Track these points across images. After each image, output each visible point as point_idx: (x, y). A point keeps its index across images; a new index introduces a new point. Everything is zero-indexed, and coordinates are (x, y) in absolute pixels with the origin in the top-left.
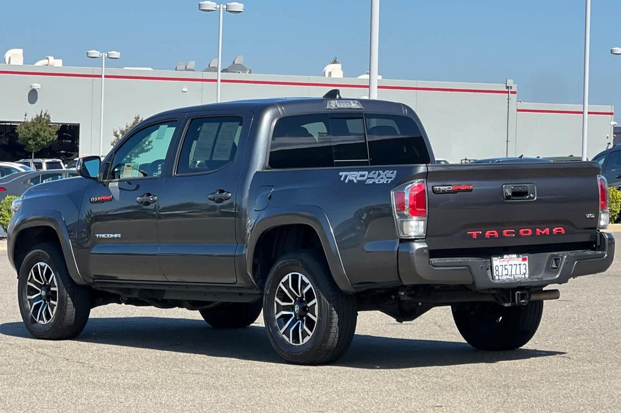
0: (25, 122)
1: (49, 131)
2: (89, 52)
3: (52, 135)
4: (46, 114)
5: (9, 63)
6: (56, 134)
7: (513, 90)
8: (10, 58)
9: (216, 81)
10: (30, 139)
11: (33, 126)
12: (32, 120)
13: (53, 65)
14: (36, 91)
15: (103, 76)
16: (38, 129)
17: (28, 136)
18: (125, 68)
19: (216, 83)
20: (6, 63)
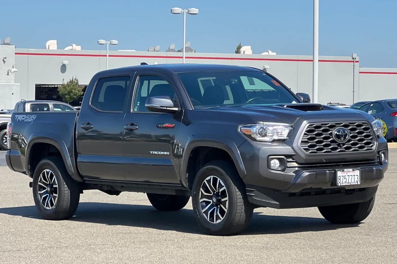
0: (62, 84)
1: (78, 89)
2: (99, 41)
3: (79, 92)
4: (76, 79)
5: (49, 48)
6: (82, 91)
7: (356, 60)
8: (49, 46)
9: (182, 57)
10: (66, 94)
11: (68, 86)
12: (67, 82)
13: (75, 50)
14: (65, 65)
15: (108, 56)
16: (71, 88)
17: (65, 93)
18: (119, 51)
19: (182, 59)
20: (46, 49)
